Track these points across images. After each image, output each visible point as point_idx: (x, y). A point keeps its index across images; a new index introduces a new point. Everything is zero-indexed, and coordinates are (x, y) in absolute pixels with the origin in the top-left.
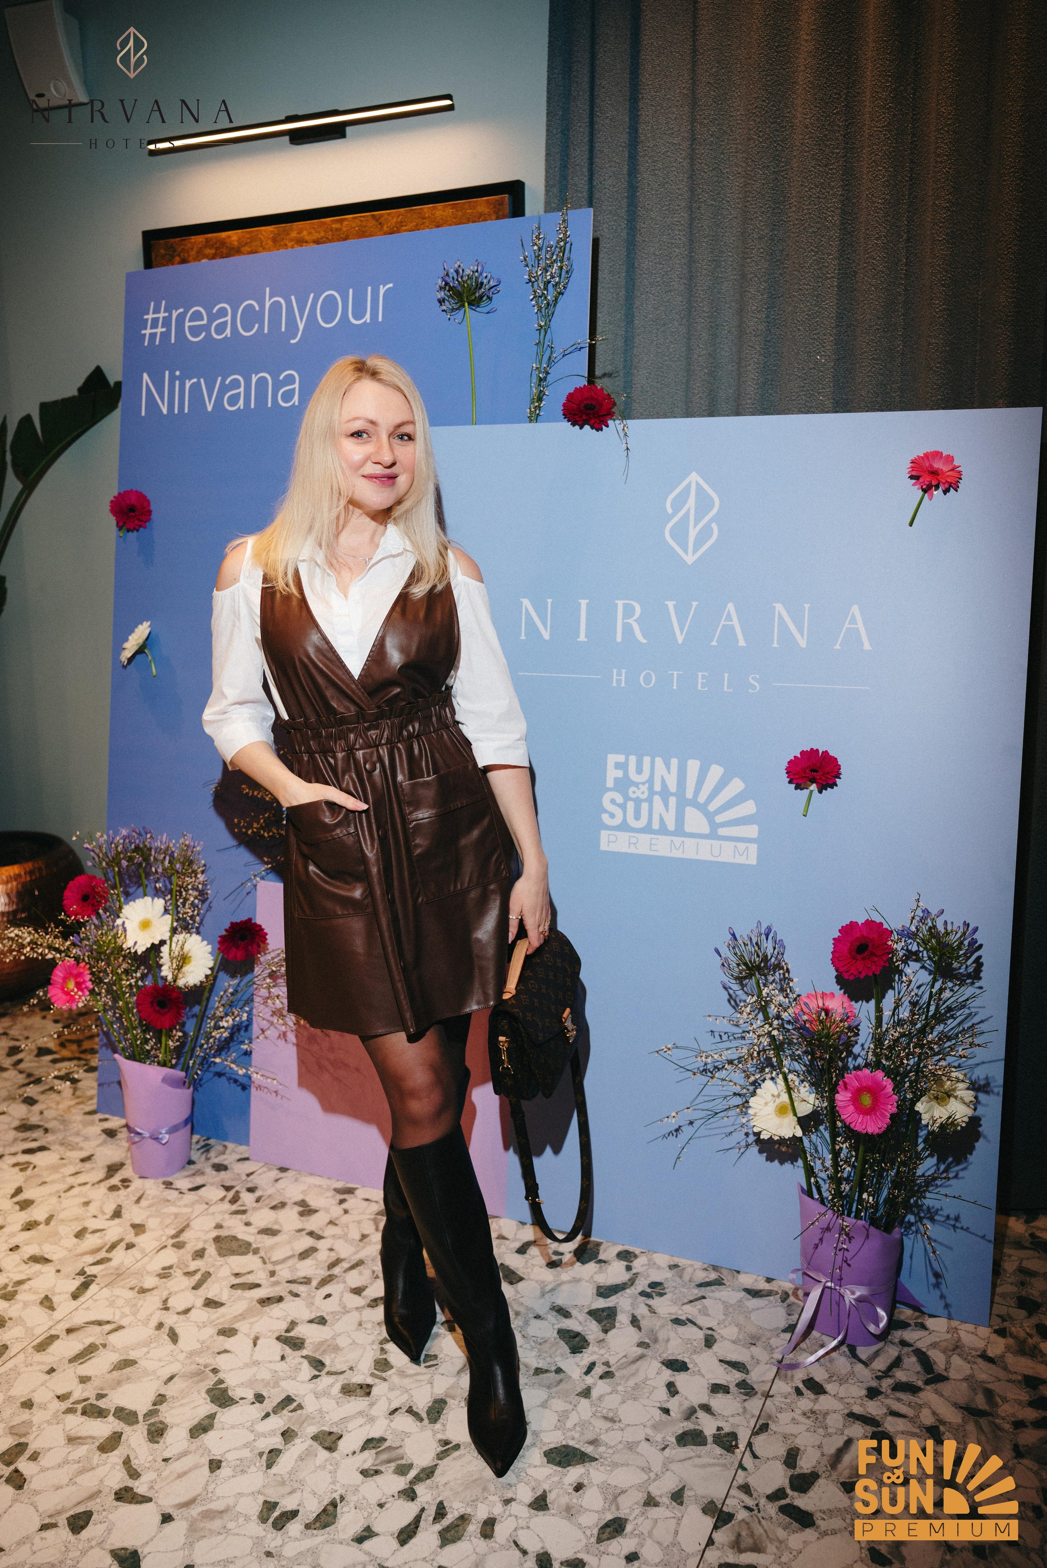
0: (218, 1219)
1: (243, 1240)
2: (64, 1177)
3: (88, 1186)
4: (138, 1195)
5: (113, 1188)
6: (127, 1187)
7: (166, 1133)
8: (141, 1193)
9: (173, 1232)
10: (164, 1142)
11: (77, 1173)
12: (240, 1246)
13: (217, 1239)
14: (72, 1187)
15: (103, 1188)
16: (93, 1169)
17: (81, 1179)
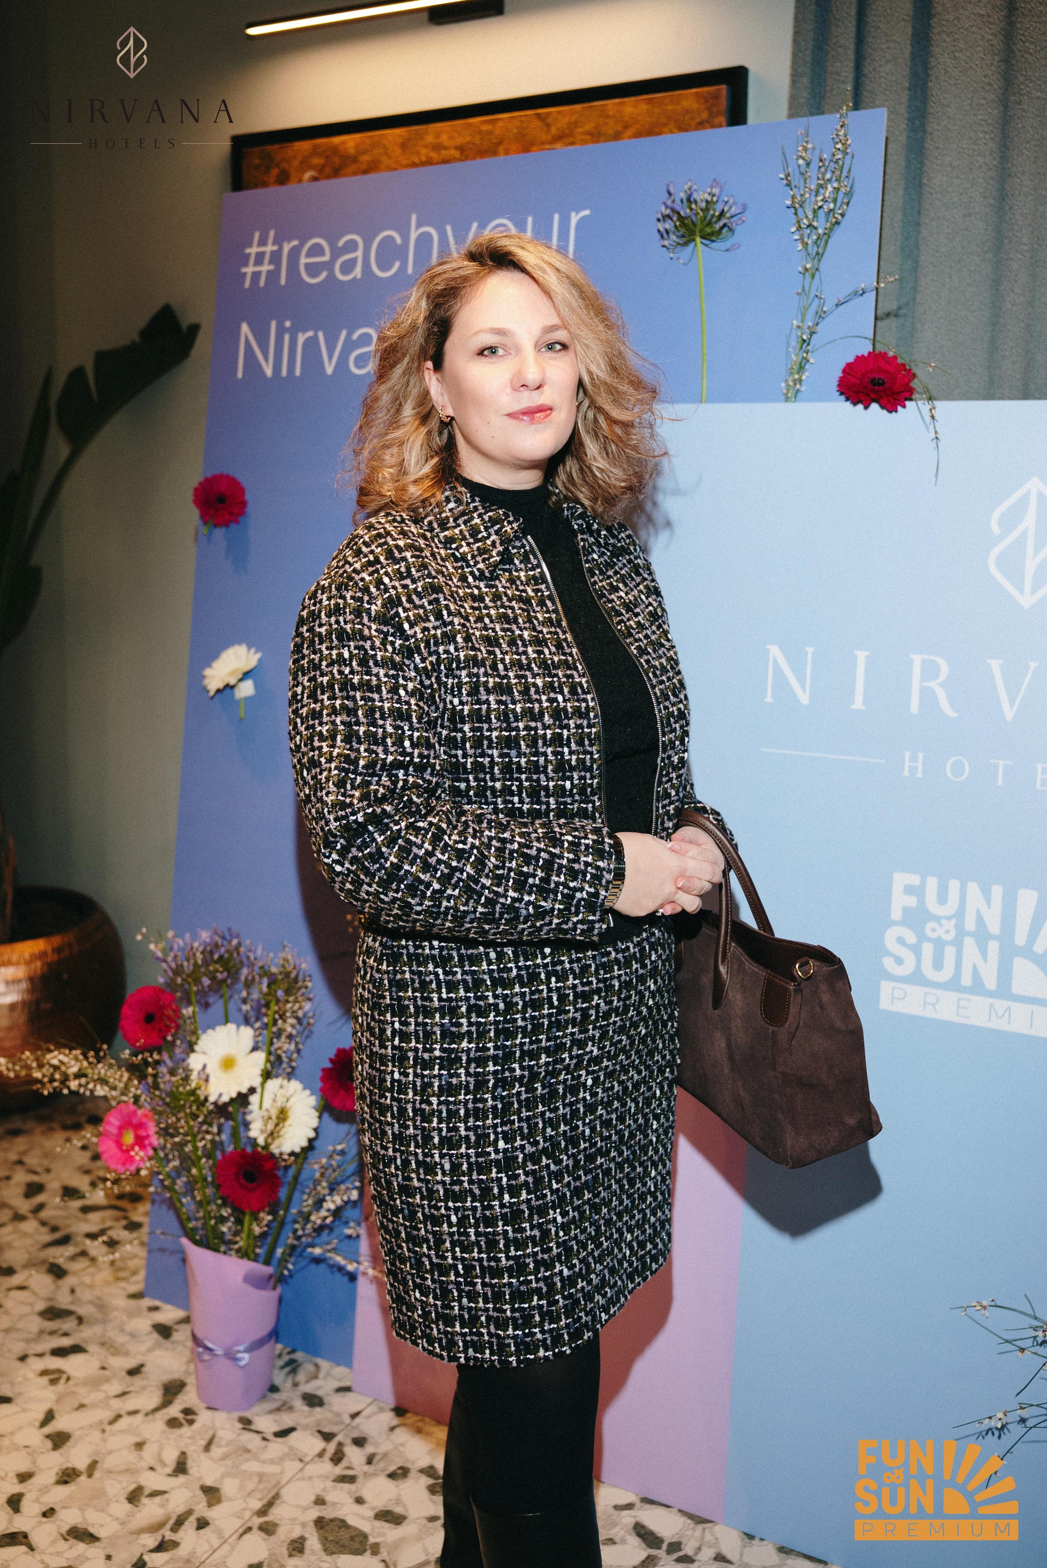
0: (318, 1487)
1: (356, 1529)
2: (108, 1398)
3: (139, 1417)
4: (208, 1437)
5: (173, 1423)
6: (191, 1422)
7: (246, 1351)
8: (211, 1433)
9: (258, 1505)
10: (242, 1363)
11: (124, 1394)
12: (352, 1538)
13: (320, 1523)
14: (119, 1416)
15: (159, 1422)
16: (144, 1388)
17: (131, 1403)
